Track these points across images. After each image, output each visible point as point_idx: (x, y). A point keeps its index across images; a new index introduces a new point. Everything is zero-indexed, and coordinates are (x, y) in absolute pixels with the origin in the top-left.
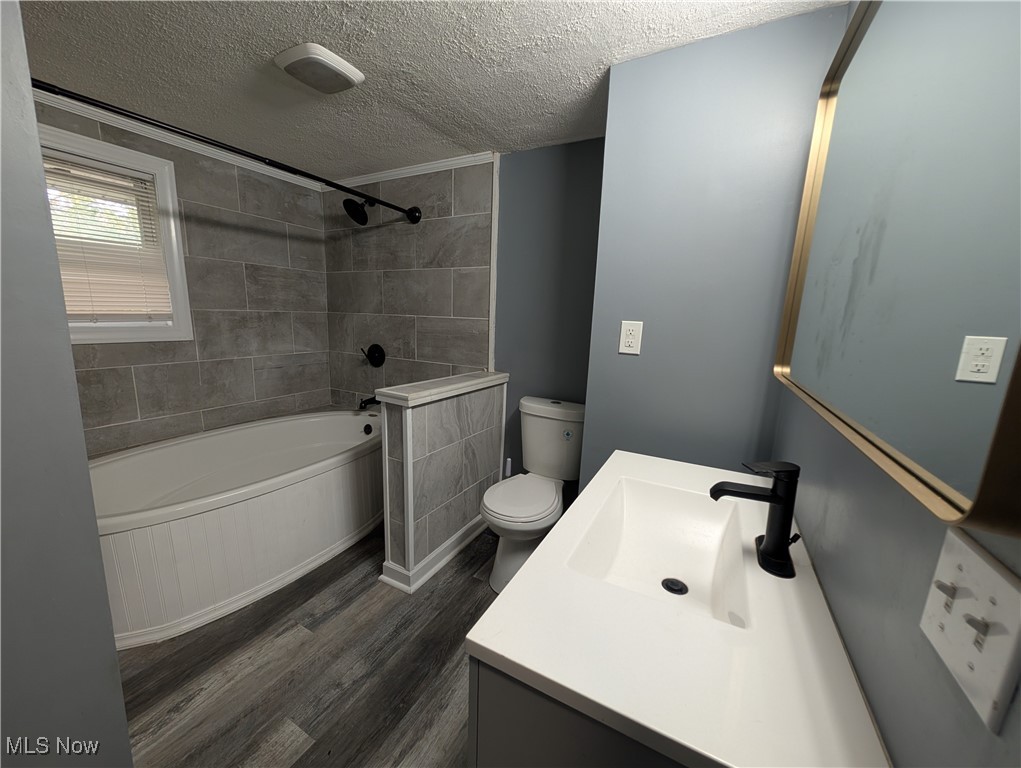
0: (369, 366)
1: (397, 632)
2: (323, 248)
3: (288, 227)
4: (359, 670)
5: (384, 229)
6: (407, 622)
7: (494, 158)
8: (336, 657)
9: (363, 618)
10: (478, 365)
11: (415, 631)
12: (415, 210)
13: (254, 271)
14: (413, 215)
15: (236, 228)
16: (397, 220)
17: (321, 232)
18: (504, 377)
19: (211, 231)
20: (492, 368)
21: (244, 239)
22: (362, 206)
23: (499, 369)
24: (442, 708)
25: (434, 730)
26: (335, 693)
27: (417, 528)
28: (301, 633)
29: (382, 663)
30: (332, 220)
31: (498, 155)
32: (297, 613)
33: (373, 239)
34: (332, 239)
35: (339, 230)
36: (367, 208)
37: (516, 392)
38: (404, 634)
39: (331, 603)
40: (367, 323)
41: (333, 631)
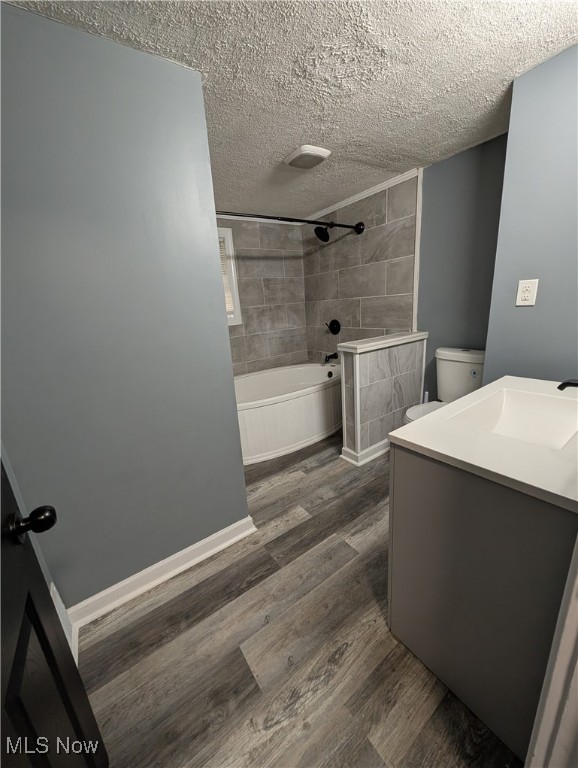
0: (331, 334)
1: (351, 482)
2: (302, 261)
3: (283, 253)
4: (331, 494)
5: (339, 242)
6: (356, 479)
7: (418, 173)
8: (319, 487)
9: (331, 473)
10: (405, 327)
11: (362, 484)
12: (361, 224)
13: (267, 281)
14: (358, 229)
15: (258, 258)
16: (348, 234)
17: (301, 251)
18: (424, 335)
19: (248, 263)
20: (415, 330)
21: (263, 264)
22: (326, 229)
23: (420, 329)
24: (377, 520)
25: (373, 528)
26: (320, 501)
27: (362, 428)
28: (300, 474)
29: (344, 494)
30: (307, 242)
31: (421, 169)
32: (297, 465)
33: (332, 249)
34: (308, 254)
35: (311, 248)
36: (329, 230)
37: (433, 345)
38: (355, 484)
39: (314, 464)
40: (329, 307)
41: (316, 475)
